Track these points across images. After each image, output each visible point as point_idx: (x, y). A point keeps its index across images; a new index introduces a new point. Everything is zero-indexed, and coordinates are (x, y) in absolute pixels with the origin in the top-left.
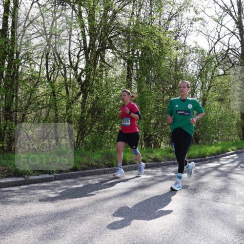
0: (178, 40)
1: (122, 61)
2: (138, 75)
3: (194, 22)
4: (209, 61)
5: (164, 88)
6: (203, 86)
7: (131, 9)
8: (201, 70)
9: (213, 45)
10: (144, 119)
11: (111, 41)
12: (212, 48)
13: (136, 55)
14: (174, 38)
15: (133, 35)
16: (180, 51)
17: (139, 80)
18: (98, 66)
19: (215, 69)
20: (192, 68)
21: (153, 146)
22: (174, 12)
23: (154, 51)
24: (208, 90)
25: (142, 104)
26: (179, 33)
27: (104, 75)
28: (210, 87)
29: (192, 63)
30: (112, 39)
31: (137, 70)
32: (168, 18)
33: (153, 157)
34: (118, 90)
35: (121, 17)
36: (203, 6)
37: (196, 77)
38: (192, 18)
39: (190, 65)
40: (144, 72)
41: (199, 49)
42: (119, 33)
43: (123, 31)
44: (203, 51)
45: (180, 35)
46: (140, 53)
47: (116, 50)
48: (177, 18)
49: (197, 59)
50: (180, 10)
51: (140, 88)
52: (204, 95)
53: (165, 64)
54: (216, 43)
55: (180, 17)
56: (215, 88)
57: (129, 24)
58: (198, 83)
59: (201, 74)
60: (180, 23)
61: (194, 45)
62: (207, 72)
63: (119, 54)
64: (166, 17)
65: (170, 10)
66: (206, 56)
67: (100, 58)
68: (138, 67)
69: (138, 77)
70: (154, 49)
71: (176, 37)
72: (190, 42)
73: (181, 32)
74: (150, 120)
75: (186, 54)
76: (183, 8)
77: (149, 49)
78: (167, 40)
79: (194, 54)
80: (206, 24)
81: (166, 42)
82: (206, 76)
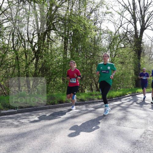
0: (96, 25)
1: (61, 38)
2: (71, 47)
3: (106, 15)
4: (115, 39)
5: (87, 55)
6: (111, 54)
7: (67, 6)
8: (110, 44)
9: (118, 29)
11: (54, 25)
12: (117, 31)
13: (69, 34)
14: (93, 24)
15: (68, 22)
16: (97, 32)
17: (71, 51)
18: (46, 41)
19: (118, 43)
20: (105, 43)
21: (80, 91)
22: (94, 8)
23: (81, 32)
24: (115, 56)
26: (97, 21)
27: (50, 47)
29: (105, 40)
30: (54, 24)
31: (70, 44)
32: (90, 11)
33: (80, 99)
34: (58, 56)
35: (60, 10)
36: (111, 5)
37: (107, 48)
38: (105, 12)
39: (103, 41)
40: (75, 45)
41: (109, 31)
42: (59, 21)
43: (62, 19)
44: (111, 32)
45: (97, 22)
46: (72, 33)
47: (57, 31)
48: (96, 12)
49: (108, 38)
50: (97, 7)
51: (72, 55)
52: (112, 60)
53: (88, 40)
54: (119, 28)
55: (97, 11)
56: (119, 55)
57: (66, 15)
58: (108, 52)
59: (110, 47)
60: (97, 15)
61: (106, 29)
62: (114, 45)
63: (59, 33)
64: (89, 11)
65: (92, 6)
66: (113, 35)
67: (47, 36)
68: (71, 42)
69: (71, 48)
70: (81, 31)
71: (95, 24)
72: (104, 26)
73: (98, 20)
75: (101, 34)
76: (99, 5)
77: (78, 31)
78: (89, 25)
79: (106, 34)
80: (113, 16)
81: (89, 26)
82: (113, 48)
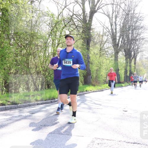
0: (33, 4)
4: (57, 23)
5: (21, 44)
6: (53, 43)
8: (52, 30)
9: (61, 10)
10: (5, 69)
12: (61, 13)
14: (29, 3)
19: (62, 29)
20: (44, 29)
23: (11, 12)
24: (57, 46)
25: (3, 57)
28: (58, 44)
37: (48, 35)
39: (42, 26)
41: (50, 13)
44: (53, 15)
49: (49, 22)
52: (54, 50)
54: (63, 10)
56: (63, 44)
58: (49, 40)
59: (52, 33)
61: (46, 10)
62: (56, 31)
66: (56, 19)
71: (31, 2)
74: (10, 70)
75: (39, 17)
77: (7, 11)
78: (23, 4)
79: (46, 17)
81: (22, 6)
82: (56, 35)
